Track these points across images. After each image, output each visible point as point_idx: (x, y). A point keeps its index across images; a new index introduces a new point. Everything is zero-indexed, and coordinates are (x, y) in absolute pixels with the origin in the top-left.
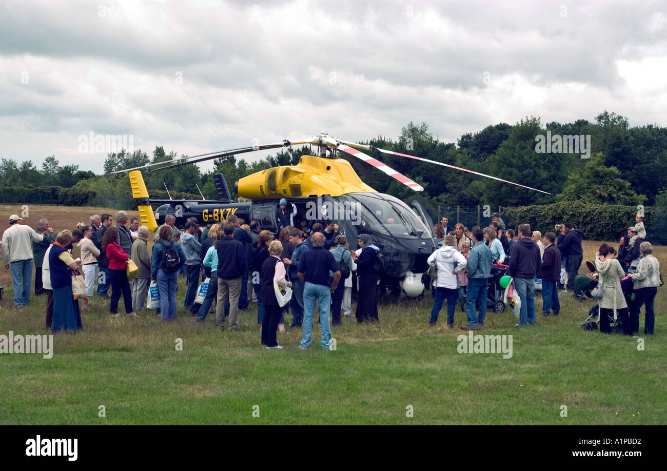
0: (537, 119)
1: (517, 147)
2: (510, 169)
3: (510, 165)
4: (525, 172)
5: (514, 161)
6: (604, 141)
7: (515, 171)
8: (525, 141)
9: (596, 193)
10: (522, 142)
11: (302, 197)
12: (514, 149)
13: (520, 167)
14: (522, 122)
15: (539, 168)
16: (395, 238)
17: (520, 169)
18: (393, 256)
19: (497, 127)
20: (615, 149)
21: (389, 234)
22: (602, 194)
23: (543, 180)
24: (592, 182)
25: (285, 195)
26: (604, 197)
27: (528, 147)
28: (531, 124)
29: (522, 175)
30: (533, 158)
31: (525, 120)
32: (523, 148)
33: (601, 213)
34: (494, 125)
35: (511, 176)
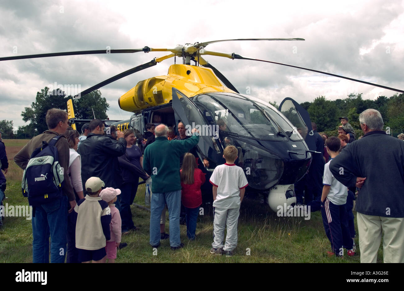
0: (324, 97)
1: (316, 108)
2: (313, 117)
3: (313, 115)
4: (320, 118)
5: (315, 114)
6: (354, 104)
7: (316, 118)
8: (319, 106)
9: (354, 125)
10: (318, 106)
11: (164, 103)
12: (315, 109)
13: (318, 116)
14: (317, 98)
15: (326, 116)
16: (258, 140)
17: (318, 117)
18: (255, 163)
19: (305, 103)
20: (360, 107)
21: (249, 135)
22: (357, 125)
23: (328, 121)
24: (352, 121)
25: (151, 103)
26: (358, 127)
27: (321, 108)
28: (321, 99)
29: (319, 119)
30: (323, 112)
31: (318, 97)
32: (318, 109)
33: (358, 134)
34: (303, 103)
35: (314, 120)
